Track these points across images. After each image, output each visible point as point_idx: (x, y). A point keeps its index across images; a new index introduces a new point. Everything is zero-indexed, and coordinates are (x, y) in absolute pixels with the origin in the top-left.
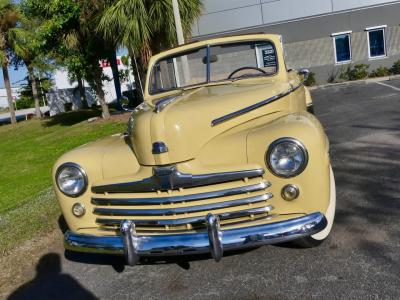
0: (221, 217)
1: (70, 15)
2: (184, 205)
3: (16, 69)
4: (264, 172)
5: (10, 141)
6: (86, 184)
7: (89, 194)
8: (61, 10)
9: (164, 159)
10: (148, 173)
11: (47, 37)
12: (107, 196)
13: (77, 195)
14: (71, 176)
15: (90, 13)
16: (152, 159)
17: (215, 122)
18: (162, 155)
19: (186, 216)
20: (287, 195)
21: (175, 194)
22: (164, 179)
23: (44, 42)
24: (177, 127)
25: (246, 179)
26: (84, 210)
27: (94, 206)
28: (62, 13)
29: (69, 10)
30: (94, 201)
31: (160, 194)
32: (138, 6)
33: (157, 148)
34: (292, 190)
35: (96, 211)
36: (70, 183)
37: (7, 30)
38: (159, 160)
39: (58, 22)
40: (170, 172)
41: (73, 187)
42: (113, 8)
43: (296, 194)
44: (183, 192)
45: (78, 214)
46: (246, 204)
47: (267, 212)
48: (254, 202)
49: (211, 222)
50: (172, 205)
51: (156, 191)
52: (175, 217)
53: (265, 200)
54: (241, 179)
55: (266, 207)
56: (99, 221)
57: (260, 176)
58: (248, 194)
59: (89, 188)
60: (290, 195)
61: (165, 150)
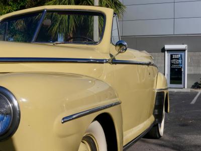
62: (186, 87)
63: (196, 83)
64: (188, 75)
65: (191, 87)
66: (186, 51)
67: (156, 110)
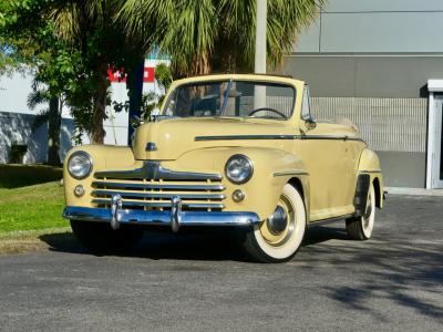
0: (185, 208)
2: (161, 192)
4: (222, 178)
6: (90, 170)
7: (91, 178)
9: (153, 156)
10: (140, 165)
11: (20, 11)
12: (105, 180)
13: (81, 178)
14: (81, 162)
16: (144, 155)
17: (198, 139)
18: (152, 153)
19: (161, 201)
20: (236, 198)
21: (153, 182)
22: (150, 170)
23: (15, 18)
24: (168, 136)
25: (209, 180)
26: (84, 192)
27: (93, 189)
30: (94, 185)
31: (145, 182)
33: (150, 147)
34: (240, 194)
35: (93, 194)
36: (77, 167)
38: (149, 155)
40: (154, 165)
41: (78, 171)
43: (242, 199)
44: (161, 183)
45: (78, 193)
46: (206, 199)
47: (220, 209)
48: (212, 200)
49: (175, 201)
50: (152, 192)
51: (142, 180)
52: (153, 201)
53: (220, 200)
54: (206, 180)
55: (220, 204)
56: (94, 201)
57: (219, 180)
58: (209, 193)
59: (92, 174)
60: (238, 198)
61: (155, 149)
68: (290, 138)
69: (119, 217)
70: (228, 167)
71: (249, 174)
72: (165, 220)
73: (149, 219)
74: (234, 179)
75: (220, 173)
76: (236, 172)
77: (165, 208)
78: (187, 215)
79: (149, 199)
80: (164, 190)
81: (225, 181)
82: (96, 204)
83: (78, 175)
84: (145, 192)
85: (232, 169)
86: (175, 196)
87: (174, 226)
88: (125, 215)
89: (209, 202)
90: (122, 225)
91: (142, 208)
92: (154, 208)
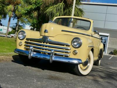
0: (55, 54)
1: (38, 5)
2: (47, 48)
3: (14, 20)
4: (70, 45)
5: (3, 42)
6: (25, 37)
7: (25, 40)
8: (36, 3)
9: (46, 34)
10: (41, 37)
11: (28, 10)
12: (29, 41)
13: (22, 40)
14: (22, 34)
15: (44, 6)
16: (43, 34)
17: (63, 31)
18: (46, 33)
19: (47, 51)
20: (74, 53)
21: (45, 44)
22: (44, 39)
23: (26, 12)
24: (52, 28)
25: (65, 46)
26: (22, 44)
27: (25, 44)
28: (36, 4)
29: (38, 4)
30: (26, 42)
31: (42, 43)
32: (61, 8)
33: (45, 31)
34: (76, 52)
35: (25, 45)
36: (21, 36)
37: (16, 6)
38: (45, 34)
39: (34, 7)
40: (46, 38)
42: (53, 7)
44: (48, 44)
45: (20, 44)
46: (63, 52)
47: (68, 56)
48: (65, 53)
49: (52, 52)
50: (44, 47)
51: (41, 43)
52: (44, 50)
53: (68, 53)
54: (64, 45)
55: (68, 55)
56: (25, 48)
57: (69, 46)
58: (64, 50)
59: (25, 39)
60: (75, 53)
61: (47, 32)
62: (106, 53)
63: (111, 52)
64: (108, 48)
65: (109, 53)
66: (109, 37)
67: (99, 55)
68: (89, 36)
69: (32, 55)
70: (73, 42)
71: (80, 45)
72: (48, 58)
73: (42, 57)
74: (74, 46)
75: (69, 43)
76: (75, 44)
77: (48, 54)
78: (56, 57)
79: (43, 49)
80: (49, 47)
81: (71, 46)
82: (25, 49)
83: (21, 38)
84: (42, 47)
85: (74, 42)
86: (52, 50)
87: (51, 60)
88: (34, 54)
89: (64, 53)
90: (32, 58)
91: (40, 52)
92: (45, 53)
